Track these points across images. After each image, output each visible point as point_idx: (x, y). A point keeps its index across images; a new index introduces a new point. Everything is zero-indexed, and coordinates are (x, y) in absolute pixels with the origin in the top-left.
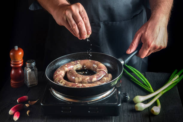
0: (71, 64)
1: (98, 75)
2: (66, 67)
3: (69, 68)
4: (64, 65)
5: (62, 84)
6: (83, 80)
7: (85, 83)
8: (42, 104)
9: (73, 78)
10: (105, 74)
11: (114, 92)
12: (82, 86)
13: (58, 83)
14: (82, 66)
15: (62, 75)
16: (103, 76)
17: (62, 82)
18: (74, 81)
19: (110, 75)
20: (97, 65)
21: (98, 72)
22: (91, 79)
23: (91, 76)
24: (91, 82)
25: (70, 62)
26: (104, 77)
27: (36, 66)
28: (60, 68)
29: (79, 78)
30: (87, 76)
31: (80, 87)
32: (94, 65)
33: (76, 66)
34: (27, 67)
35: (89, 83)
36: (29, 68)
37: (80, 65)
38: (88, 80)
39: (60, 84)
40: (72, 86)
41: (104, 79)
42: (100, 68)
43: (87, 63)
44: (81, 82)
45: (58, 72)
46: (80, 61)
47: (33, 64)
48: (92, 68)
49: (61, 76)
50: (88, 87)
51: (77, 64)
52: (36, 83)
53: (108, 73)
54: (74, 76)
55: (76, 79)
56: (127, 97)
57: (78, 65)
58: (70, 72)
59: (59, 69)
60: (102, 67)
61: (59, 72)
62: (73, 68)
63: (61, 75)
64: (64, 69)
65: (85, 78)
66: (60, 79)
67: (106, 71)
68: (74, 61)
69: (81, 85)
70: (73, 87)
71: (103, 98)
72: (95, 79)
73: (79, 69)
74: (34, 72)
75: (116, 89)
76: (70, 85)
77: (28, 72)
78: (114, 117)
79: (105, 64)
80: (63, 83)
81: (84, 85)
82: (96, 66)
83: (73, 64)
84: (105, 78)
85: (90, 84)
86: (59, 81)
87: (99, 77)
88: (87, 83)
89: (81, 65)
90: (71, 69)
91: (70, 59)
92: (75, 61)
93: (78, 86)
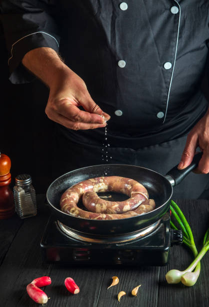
0: (89, 182)
1: (132, 201)
2: (81, 187)
3: (86, 188)
4: (78, 183)
5: (74, 215)
6: (108, 208)
7: (112, 213)
8: (42, 246)
9: (93, 204)
10: (143, 200)
11: (159, 228)
12: (106, 218)
13: (68, 212)
14: (107, 186)
15: (75, 199)
16: (140, 202)
17: (73, 211)
18: (93, 210)
19: (152, 202)
20: (132, 185)
21: (134, 197)
22: (121, 207)
23: (122, 203)
24: (122, 212)
25: (87, 179)
26: (141, 204)
27: (33, 184)
28: (71, 189)
29: (101, 205)
30: (115, 202)
31: (104, 220)
32: (126, 185)
33: (97, 186)
34: (18, 186)
35: (118, 213)
36: (21, 188)
37: (104, 184)
38: (116, 208)
39: (71, 213)
40: (91, 217)
41: (143, 208)
42: (136, 190)
43: (116, 181)
44: (105, 212)
45: (67, 195)
46: (103, 178)
47: (28, 181)
48: (124, 190)
49: (72, 201)
50: (116, 219)
51: (100, 182)
52: (34, 212)
53: (149, 198)
54: (94, 203)
55: (98, 206)
56: (179, 236)
57: (100, 184)
58: (88, 194)
59: (69, 190)
60: (140, 188)
61: (70, 195)
62: (92, 189)
63: (73, 199)
64: (77, 191)
65: (112, 206)
66: (71, 206)
67: (146, 195)
68: (94, 178)
69: (104, 216)
70: (92, 219)
71: (141, 237)
72: (127, 207)
73: (103, 191)
74: (30, 194)
75: (162, 224)
76: (87, 215)
77: (19, 194)
78: (159, 267)
79: (144, 184)
80: (75, 212)
81: (110, 216)
82: (130, 188)
83: (93, 182)
84: (144, 206)
85: (120, 215)
86: (69, 209)
87: (135, 204)
88: (115, 213)
89: (106, 184)
90: (90, 191)
91: (87, 174)
92: (96, 179)
93: (99, 218)
